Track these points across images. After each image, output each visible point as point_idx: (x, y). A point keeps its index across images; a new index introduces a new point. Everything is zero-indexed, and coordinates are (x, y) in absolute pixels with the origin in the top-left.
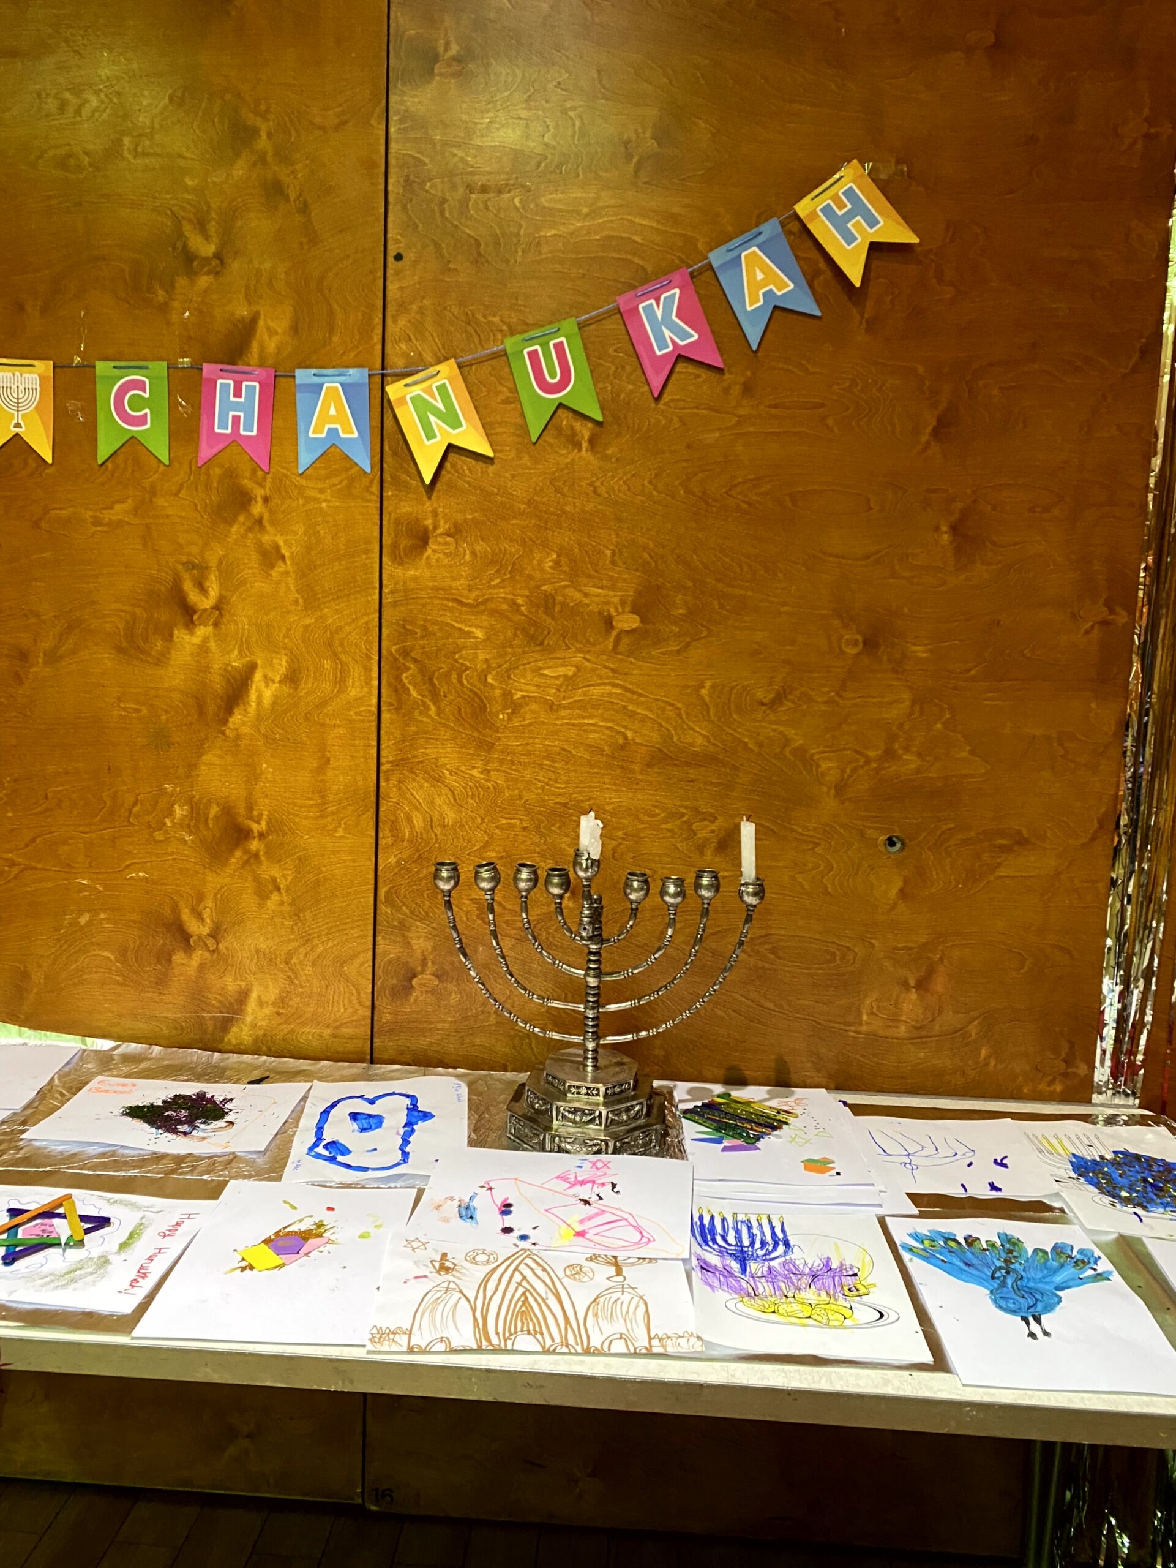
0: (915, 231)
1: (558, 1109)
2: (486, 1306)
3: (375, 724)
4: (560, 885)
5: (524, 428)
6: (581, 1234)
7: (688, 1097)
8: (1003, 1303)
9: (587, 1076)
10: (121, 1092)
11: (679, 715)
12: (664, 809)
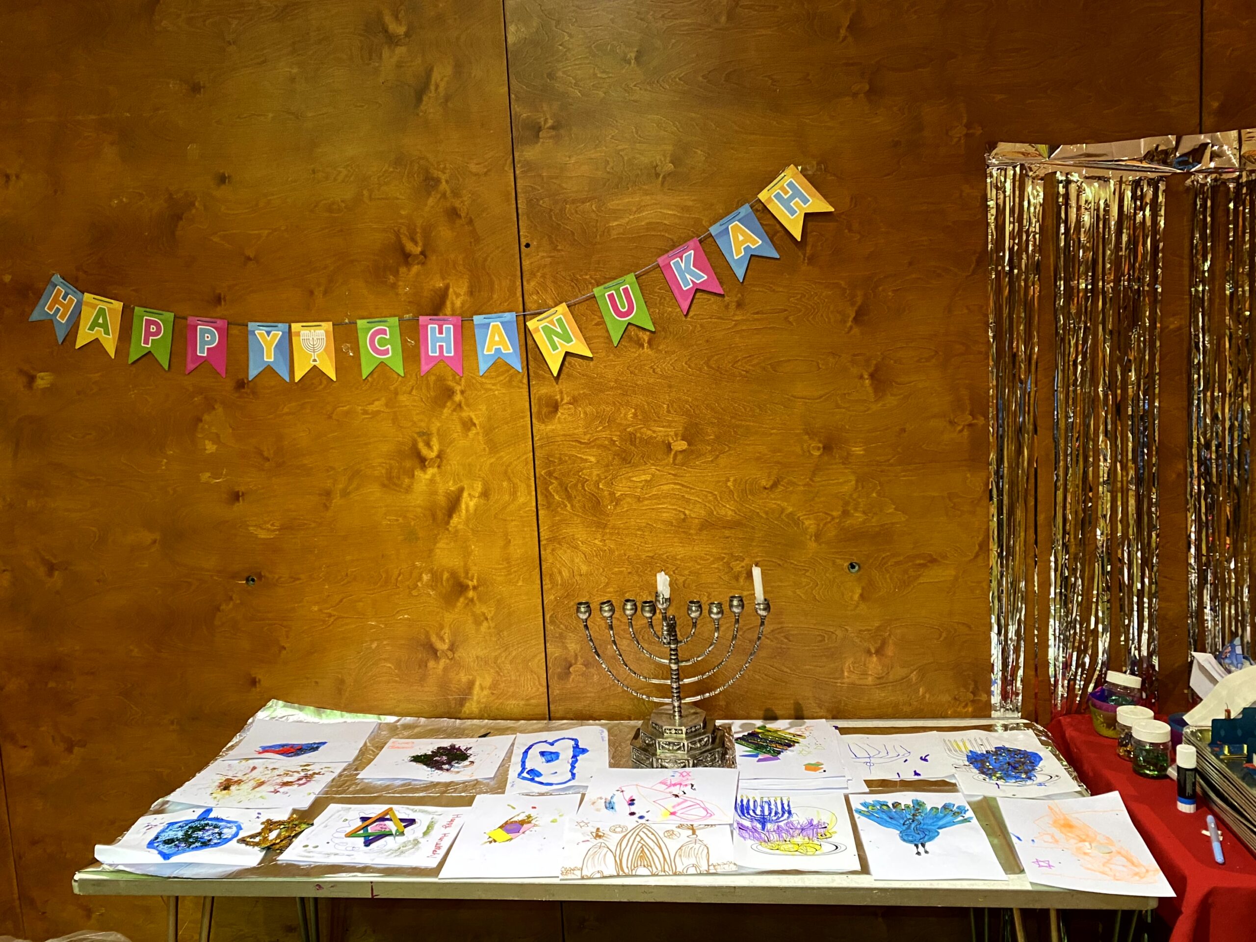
0: (831, 204)
1: (659, 743)
2: (621, 855)
3: (535, 517)
4: (650, 612)
5: (609, 338)
6: (673, 814)
7: (740, 730)
8: (906, 838)
9: (675, 722)
10: (406, 748)
11: (716, 498)
12: (712, 556)
